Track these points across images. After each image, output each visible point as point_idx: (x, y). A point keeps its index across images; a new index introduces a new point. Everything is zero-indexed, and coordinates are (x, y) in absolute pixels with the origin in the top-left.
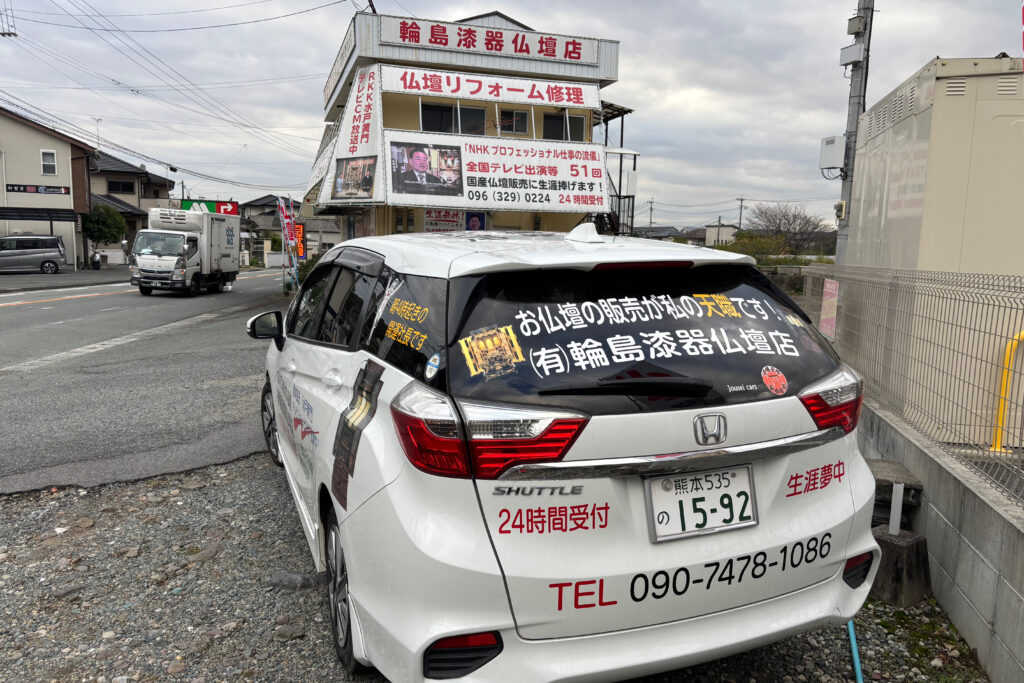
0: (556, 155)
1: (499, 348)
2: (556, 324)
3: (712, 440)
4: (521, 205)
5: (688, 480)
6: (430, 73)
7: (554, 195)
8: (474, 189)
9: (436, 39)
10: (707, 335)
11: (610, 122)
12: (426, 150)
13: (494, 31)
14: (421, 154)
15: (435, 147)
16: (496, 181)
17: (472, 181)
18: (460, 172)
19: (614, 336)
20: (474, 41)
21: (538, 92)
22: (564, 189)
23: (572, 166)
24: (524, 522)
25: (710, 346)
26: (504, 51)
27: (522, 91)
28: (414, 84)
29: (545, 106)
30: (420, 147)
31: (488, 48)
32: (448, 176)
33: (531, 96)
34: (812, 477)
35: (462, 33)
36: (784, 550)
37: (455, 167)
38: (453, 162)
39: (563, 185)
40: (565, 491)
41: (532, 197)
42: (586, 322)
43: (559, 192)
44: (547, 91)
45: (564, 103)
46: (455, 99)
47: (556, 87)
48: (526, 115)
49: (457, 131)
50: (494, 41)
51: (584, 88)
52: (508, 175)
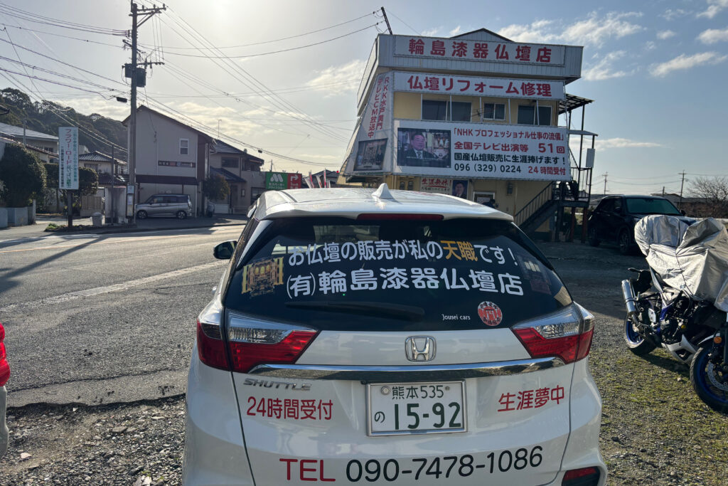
0: (527, 136)
1: (268, 273)
3: (421, 358)
4: (497, 174)
5: (405, 387)
6: (430, 76)
7: (524, 166)
8: (459, 162)
9: (436, 51)
10: (439, 273)
11: (572, 111)
12: (424, 134)
13: (481, 43)
14: (420, 136)
15: (431, 131)
16: (478, 156)
17: (458, 156)
18: (449, 149)
19: (359, 269)
20: (466, 51)
21: (514, 88)
22: (533, 162)
23: (540, 144)
24: (266, 409)
25: (437, 282)
26: (487, 59)
27: (502, 87)
28: (418, 85)
29: (519, 99)
30: (419, 131)
31: (475, 57)
32: (440, 153)
33: (508, 91)
34: (525, 398)
35: (456, 46)
36: (492, 455)
37: (446, 146)
38: (444, 142)
39: (532, 159)
40: (296, 387)
41: (506, 168)
42: (341, 258)
43: (528, 165)
44: (522, 88)
45: (535, 96)
46: (448, 95)
47: (529, 84)
48: (504, 105)
49: (448, 119)
50: (481, 51)
51: (552, 84)
52: (488, 152)
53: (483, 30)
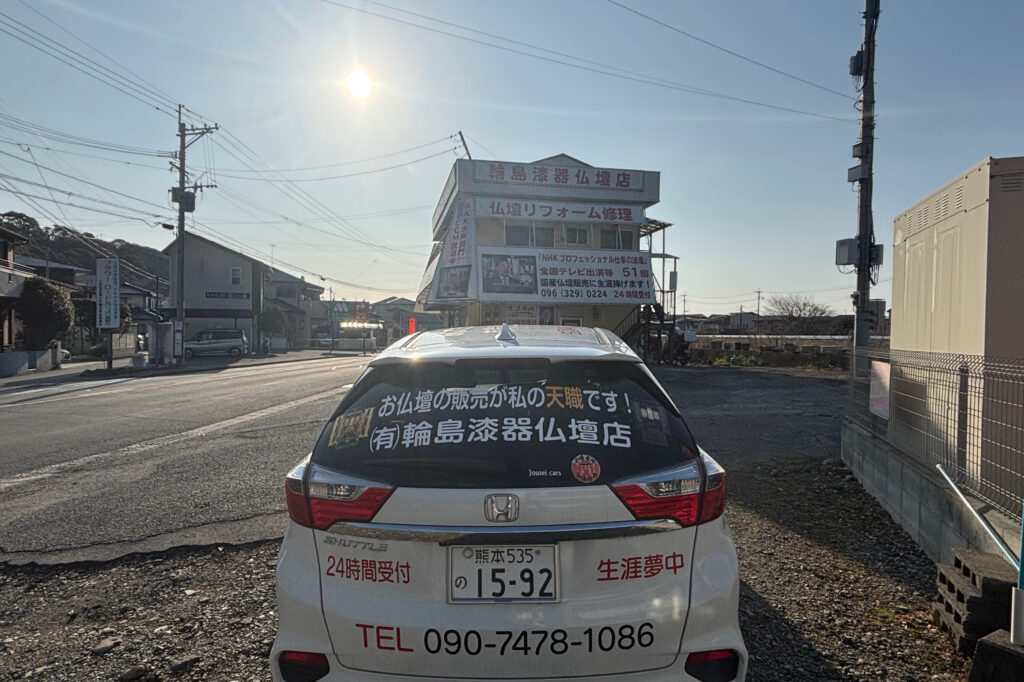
0: (611, 261)
4: (584, 299)
6: (511, 202)
8: (546, 288)
9: (517, 176)
11: (653, 234)
12: (509, 260)
13: (562, 168)
14: (505, 262)
16: (564, 281)
17: (544, 282)
21: (596, 213)
22: (618, 286)
23: (624, 269)
25: (529, 434)
26: (569, 183)
27: (583, 212)
28: (500, 211)
29: (602, 224)
30: (504, 258)
31: (556, 182)
33: (590, 216)
36: (589, 632)
40: (374, 548)
41: (592, 293)
43: (613, 289)
44: (604, 212)
45: (617, 221)
46: (531, 222)
47: (610, 208)
48: (585, 231)
49: (533, 245)
50: (561, 176)
51: (634, 209)
52: (573, 277)
53: (563, 155)
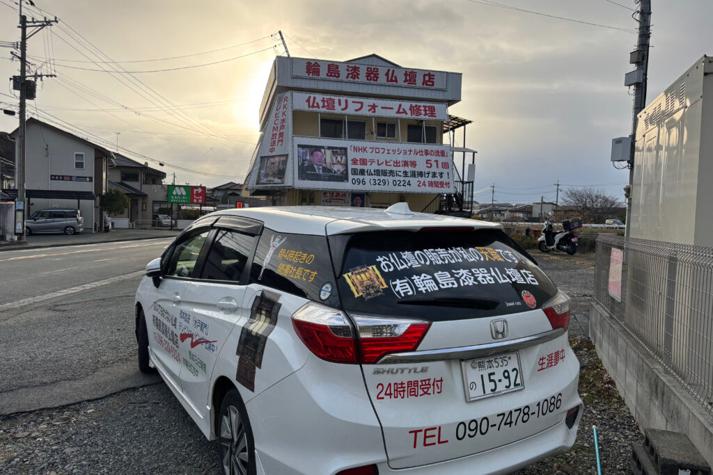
0: (416, 153)
1: (370, 279)
2: (402, 265)
3: (500, 336)
4: (390, 188)
5: (486, 361)
6: (326, 97)
7: (414, 181)
8: (356, 177)
9: (331, 73)
12: (323, 150)
13: (373, 67)
14: (319, 153)
15: (329, 148)
16: (372, 171)
17: (355, 172)
18: (346, 165)
19: (439, 272)
20: (359, 74)
21: (403, 109)
22: (421, 176)
23: (427, 161)
25: (492, 278)
26: (379, 81)
27: (392, 108)
28: (315, 105)
29: (408, 120)
30: (319, 148)
31: (368, 79)
32: (338, 168)
33: (398, 112)
35: (350, 69)
37: (343, 162)
38: (341, 158)
39: (421, 174)
41: (398, 183)
42: (420, 263)
43: (417, 179)
44: (410, 109)
45: (422, 117)
46: (344, 115)
47: (416, 105)
48: (394, 125)
49: (345, 137)
50: (372, 74)
51: (436, 106)
52: (381, 168)
53: (374, 56)
